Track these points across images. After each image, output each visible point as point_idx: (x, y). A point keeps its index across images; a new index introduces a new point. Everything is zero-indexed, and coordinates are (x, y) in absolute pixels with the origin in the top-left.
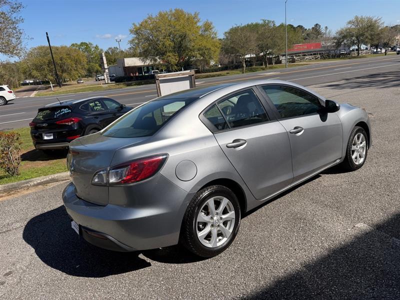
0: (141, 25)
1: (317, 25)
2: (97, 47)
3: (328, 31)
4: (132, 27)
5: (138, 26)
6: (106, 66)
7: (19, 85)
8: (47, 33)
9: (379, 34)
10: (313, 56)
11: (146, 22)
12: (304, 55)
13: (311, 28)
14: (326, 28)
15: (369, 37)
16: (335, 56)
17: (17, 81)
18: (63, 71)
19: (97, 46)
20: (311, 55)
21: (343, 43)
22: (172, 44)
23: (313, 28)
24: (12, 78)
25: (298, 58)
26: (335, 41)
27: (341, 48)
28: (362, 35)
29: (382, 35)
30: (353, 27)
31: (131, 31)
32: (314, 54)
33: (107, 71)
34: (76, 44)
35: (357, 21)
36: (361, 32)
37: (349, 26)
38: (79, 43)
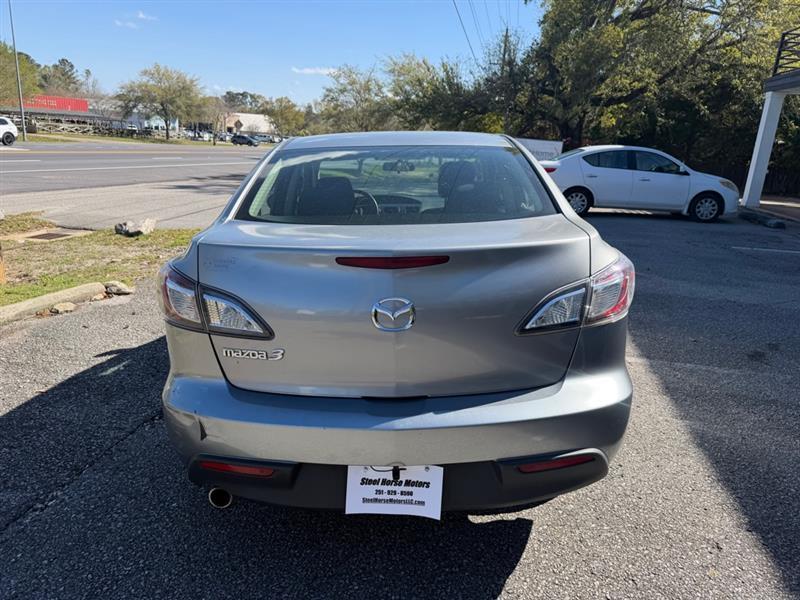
1: (63, 61)
3: (91, 80)
9: (199, 106)
10: (77, 126)
12: (58, 121)
13: (51, 65)
14: (88, 72)
15: (183, 108)
16: (122, 133)
20: (73, 122)
21: (135, 111)
23: (55, 67)
25: (43, 123)
26: (120, 103)
27: (134, 118)
28: (172, 102)
29: (204, 109)
30: (152, 82)
32: (78, 122)
35: (158, 74)
36: (169, 97)
37: (145, 79)
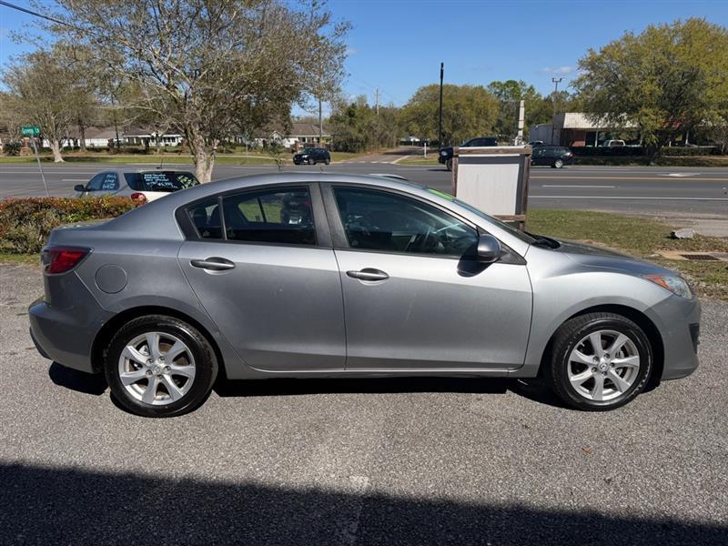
0: (604, 52)
2: (531, 90)
4: (586, 55)
5: (599, 54)
6: (521, 125)
7: (397, 144)
8: (442, 64)
11: (618, 45)
17: (395, 137)
18: (455, 128)
19: (531, 88)
22: (659, 92)
24: (388, 133)
31: (582, 64)
33: (521, 133)
34: (499, 83)
38: (503, 82)
